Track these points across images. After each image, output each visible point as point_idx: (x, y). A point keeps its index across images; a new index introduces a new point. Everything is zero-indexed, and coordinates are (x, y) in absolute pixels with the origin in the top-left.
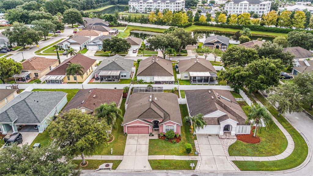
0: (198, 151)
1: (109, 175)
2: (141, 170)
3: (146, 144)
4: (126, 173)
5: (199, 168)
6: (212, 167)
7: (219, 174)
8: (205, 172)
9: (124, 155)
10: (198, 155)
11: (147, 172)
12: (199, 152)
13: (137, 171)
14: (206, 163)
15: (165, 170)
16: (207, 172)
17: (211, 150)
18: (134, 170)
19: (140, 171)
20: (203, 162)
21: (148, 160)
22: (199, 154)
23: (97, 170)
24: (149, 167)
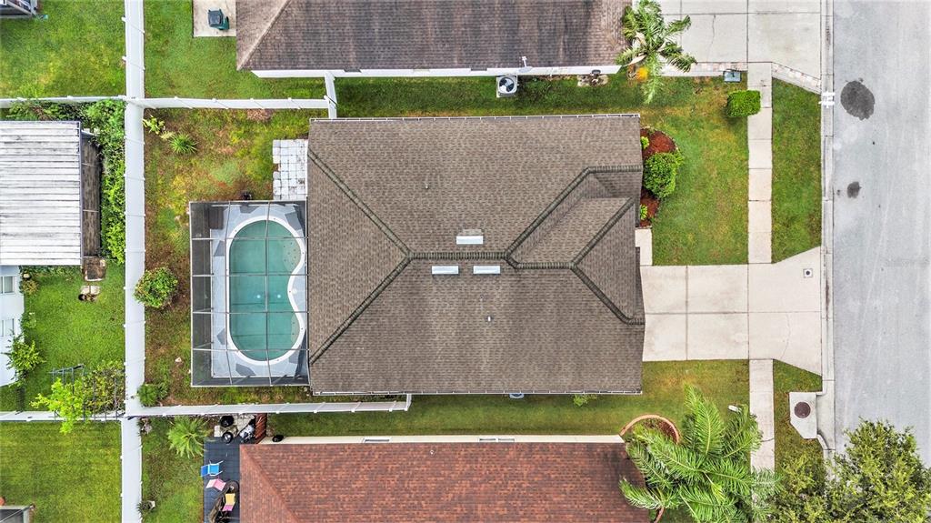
0: (722, 68)
1: (845, 395)
2: (824, 286)
3: (687, 279)
4: (836, 338)
5: (809, 79)
6: (807, 29)
7: (836, 12)
8: (827, 59)
9: (745, 357)
10: (744, 74)
11: (830, 264)
12: (729, 66)
13: (824, 300)
14: (788, 49)
15: (823, 198)
16: (827, 54)
17: (714, 15)
18: (824, 312)
19: (827, 288)
20: (779, 57)
21: (773, 262)
22: (741, 68)
23: (822, 443)
24: (811, 259)
